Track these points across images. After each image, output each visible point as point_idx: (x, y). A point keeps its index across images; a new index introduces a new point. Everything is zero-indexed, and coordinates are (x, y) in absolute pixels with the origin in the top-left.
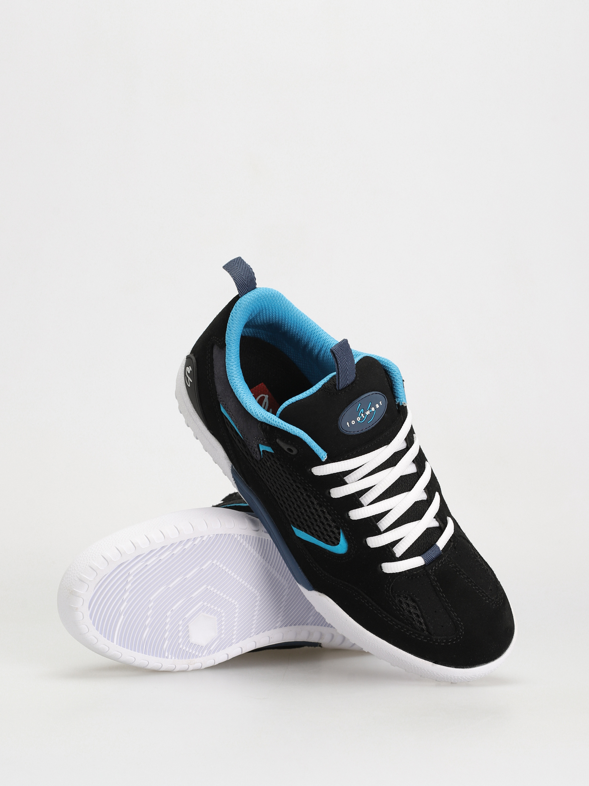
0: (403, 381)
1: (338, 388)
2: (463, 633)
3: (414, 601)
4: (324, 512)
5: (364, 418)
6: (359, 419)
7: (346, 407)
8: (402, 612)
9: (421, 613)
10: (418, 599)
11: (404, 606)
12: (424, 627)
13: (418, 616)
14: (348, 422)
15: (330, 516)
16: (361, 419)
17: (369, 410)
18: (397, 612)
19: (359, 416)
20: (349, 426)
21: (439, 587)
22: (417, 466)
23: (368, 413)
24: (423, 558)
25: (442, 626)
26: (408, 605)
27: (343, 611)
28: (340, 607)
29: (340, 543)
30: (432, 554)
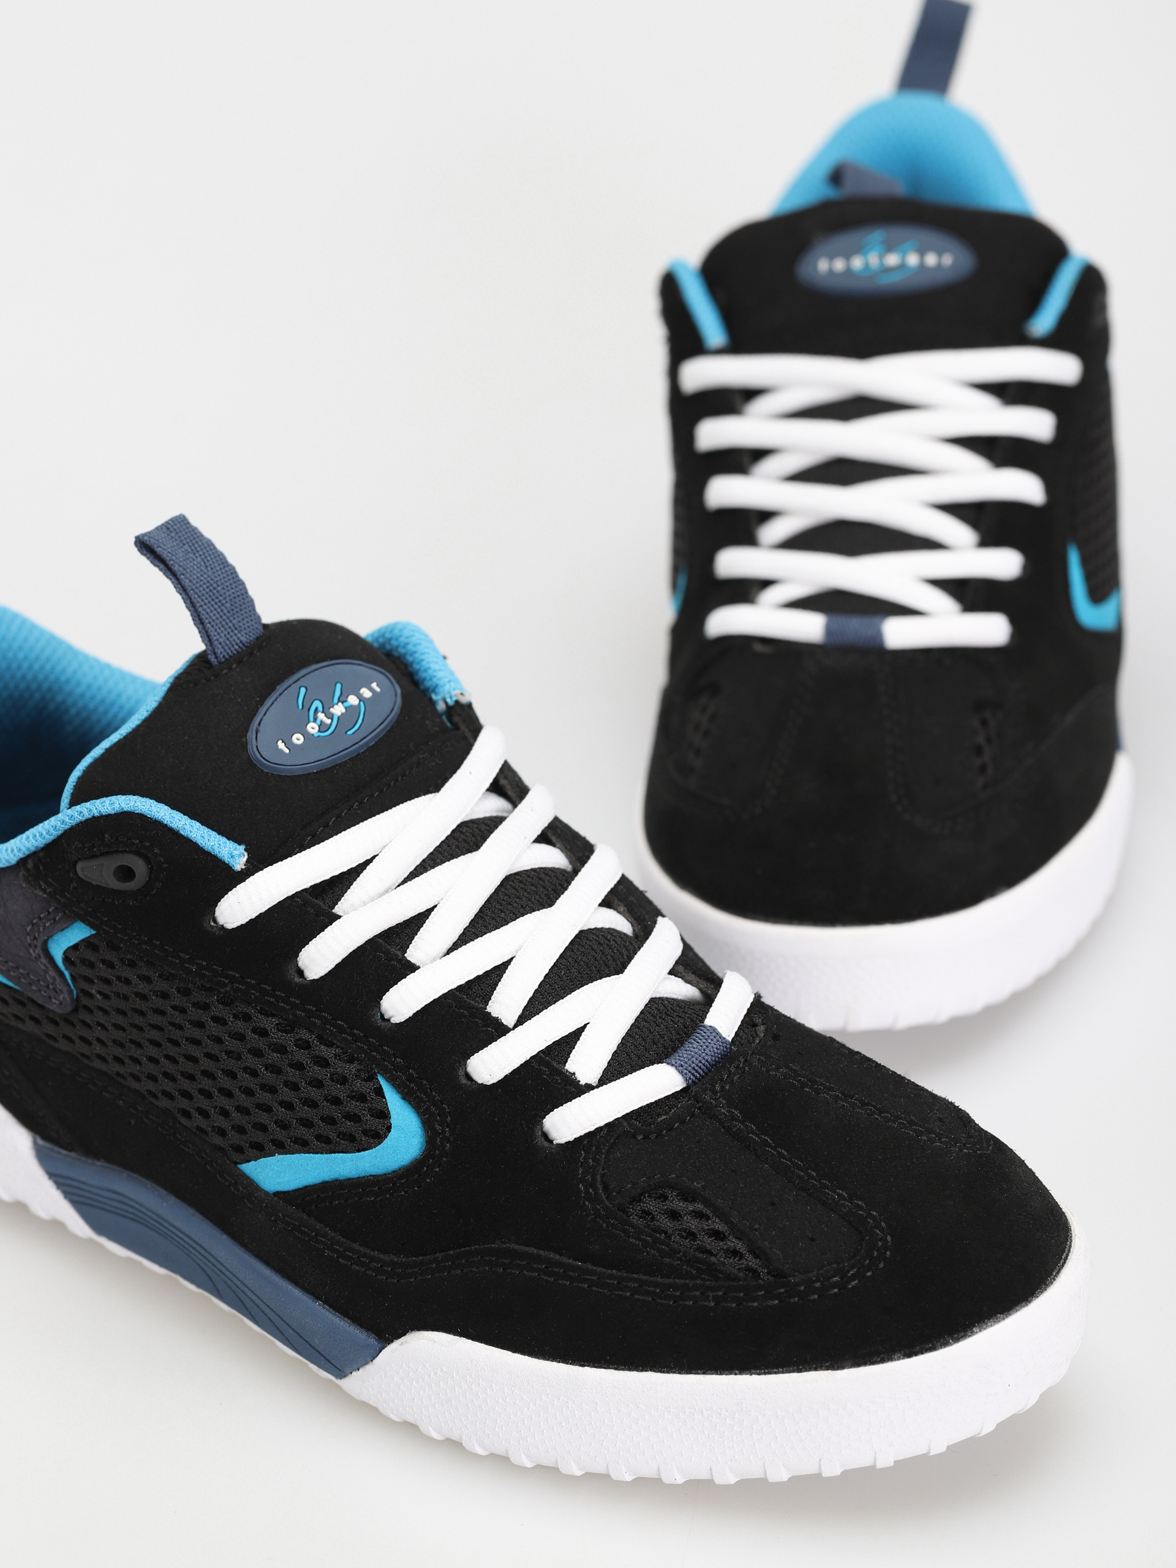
0: (445, 658)
1: (216, 658)
2: (889, 1238)
3: (687, 1196)
4: (306, 1046)
5: (331, 724)
6: (313, 728)
7: (262, 703)
8: (662, 1243)
9: (727, 1222)
10: (697, 1183)
11: (665, 1223)
12: (752, 1262)
13: (717, 1235)
14: (280, 741)
15: (330, 1045)
16: (319, 727)
17: (339, 701)
18: (648, 1253)
19: (311, 719)
20: (287, 751)
21: (756, 1135)
22: (566, 848)
23: (338, 710)
24: (672, 1065)
25: (812, 1240)
26: (674, 1215)
27: (487, 1347)
28: (473, 1339)
29: (394, 1121)
30: (696, 1051)
